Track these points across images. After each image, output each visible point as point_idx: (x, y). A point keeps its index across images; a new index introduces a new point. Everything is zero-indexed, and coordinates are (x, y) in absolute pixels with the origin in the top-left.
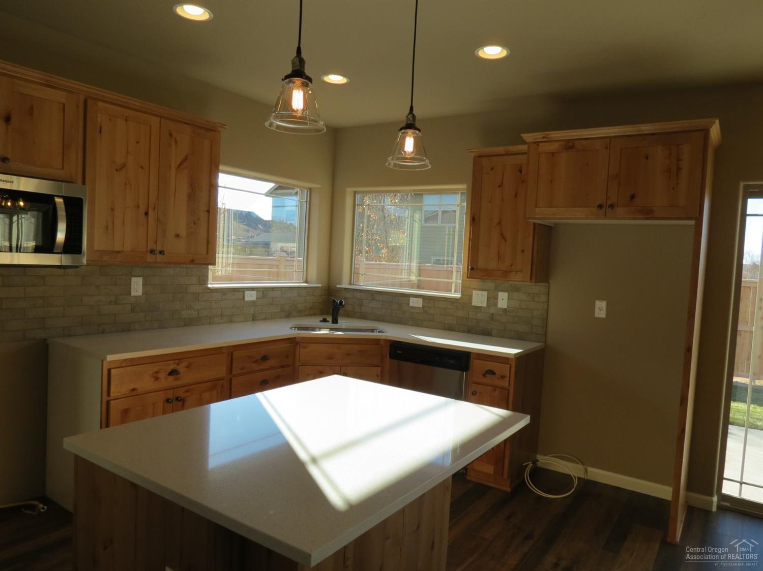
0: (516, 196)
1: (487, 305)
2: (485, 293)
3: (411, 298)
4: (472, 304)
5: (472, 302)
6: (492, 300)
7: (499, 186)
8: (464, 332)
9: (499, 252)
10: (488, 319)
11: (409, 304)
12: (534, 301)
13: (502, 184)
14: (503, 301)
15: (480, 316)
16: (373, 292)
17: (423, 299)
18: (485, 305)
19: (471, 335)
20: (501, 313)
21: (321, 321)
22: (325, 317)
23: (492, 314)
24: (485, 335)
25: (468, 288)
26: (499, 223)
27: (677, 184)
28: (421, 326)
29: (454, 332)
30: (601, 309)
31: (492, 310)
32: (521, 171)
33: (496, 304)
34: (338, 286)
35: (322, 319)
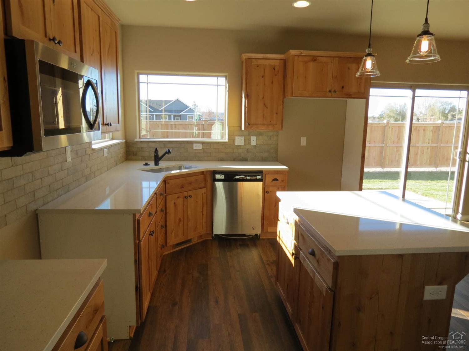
0: (272, 83)
1: (244, 144)
2: (243, 138)
3: (194, 144)
4: (235, 144)
5: (235, 143)
6: (247, 141)
7: (263, 77)
8: (231, 161)
9: (263, 115)
10: (245, 152)
11: (193, 148)
12: (270, 140)
13: (264, 76)
14: (254, 141)
15: (240, 151)
16: (165, 142)
17: (203, 144)
18: (243, 144)
19: (235, 162)
20: (253, 148)
21: (144, 165)
22: (146, 162)
23: (248, 149)
24: (244, 161)
25: (232, 135)
26: (263, 98)
27: (361, 82)
28: (203, 160)
29: (225, 162)
30: (303, 141)
31: (247, 147)
32: (274, 69)
33: (249, 143)
34: (135, 140)
35: (144, 164)
